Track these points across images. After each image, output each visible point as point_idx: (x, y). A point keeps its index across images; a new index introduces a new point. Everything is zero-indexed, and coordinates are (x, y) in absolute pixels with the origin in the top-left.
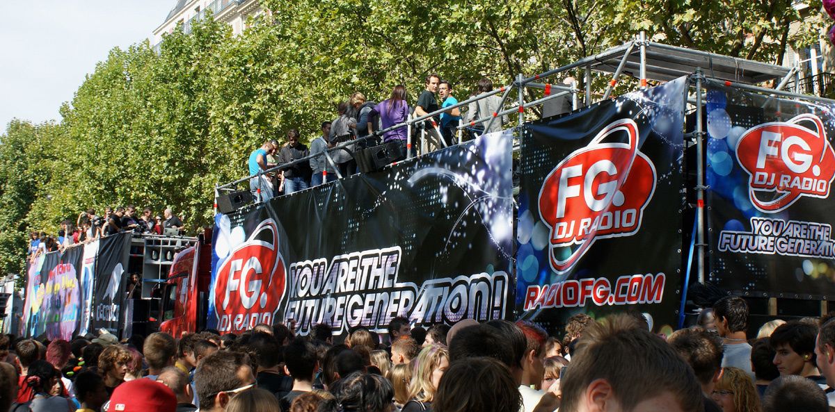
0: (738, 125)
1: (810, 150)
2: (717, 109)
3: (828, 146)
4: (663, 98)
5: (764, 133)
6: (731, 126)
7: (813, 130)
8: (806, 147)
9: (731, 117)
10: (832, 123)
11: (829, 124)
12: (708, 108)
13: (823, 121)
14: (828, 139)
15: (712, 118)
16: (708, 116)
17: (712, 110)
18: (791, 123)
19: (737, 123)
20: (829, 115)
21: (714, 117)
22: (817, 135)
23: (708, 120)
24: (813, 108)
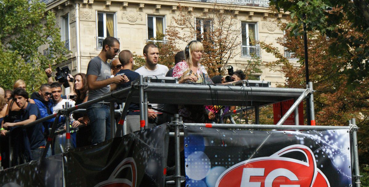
0: (218, 165)
1: (297, 179)
2: (196, 152)
3: (319, 173)
4: (153, 141)
5: (245, 170)
6: (210, 167)
7: (301, 160)
8: (293, 177)
9: (210, 158)
10: (324, 150)
11: (321, 151)
12: (186, 153)
13: (313, 150)
14: (319, 167)
15: (191, 162)
16: (186, 160)
17: (190, 154)
18: (276, 156)
19: (216, 163)
20: (321, 142)
21: (192, 160)
22: (307, 164)
23: (186, 164)
24: (302, 139)
